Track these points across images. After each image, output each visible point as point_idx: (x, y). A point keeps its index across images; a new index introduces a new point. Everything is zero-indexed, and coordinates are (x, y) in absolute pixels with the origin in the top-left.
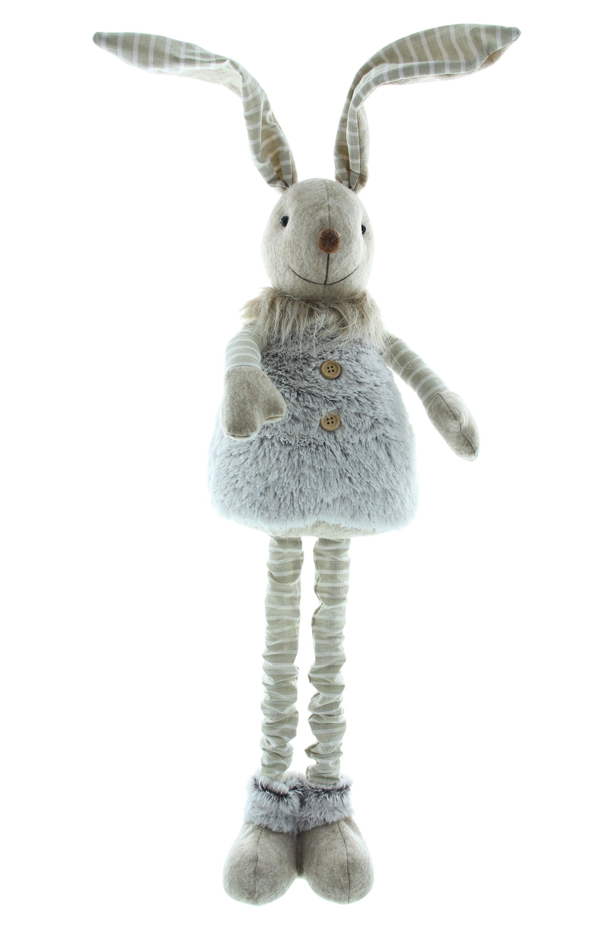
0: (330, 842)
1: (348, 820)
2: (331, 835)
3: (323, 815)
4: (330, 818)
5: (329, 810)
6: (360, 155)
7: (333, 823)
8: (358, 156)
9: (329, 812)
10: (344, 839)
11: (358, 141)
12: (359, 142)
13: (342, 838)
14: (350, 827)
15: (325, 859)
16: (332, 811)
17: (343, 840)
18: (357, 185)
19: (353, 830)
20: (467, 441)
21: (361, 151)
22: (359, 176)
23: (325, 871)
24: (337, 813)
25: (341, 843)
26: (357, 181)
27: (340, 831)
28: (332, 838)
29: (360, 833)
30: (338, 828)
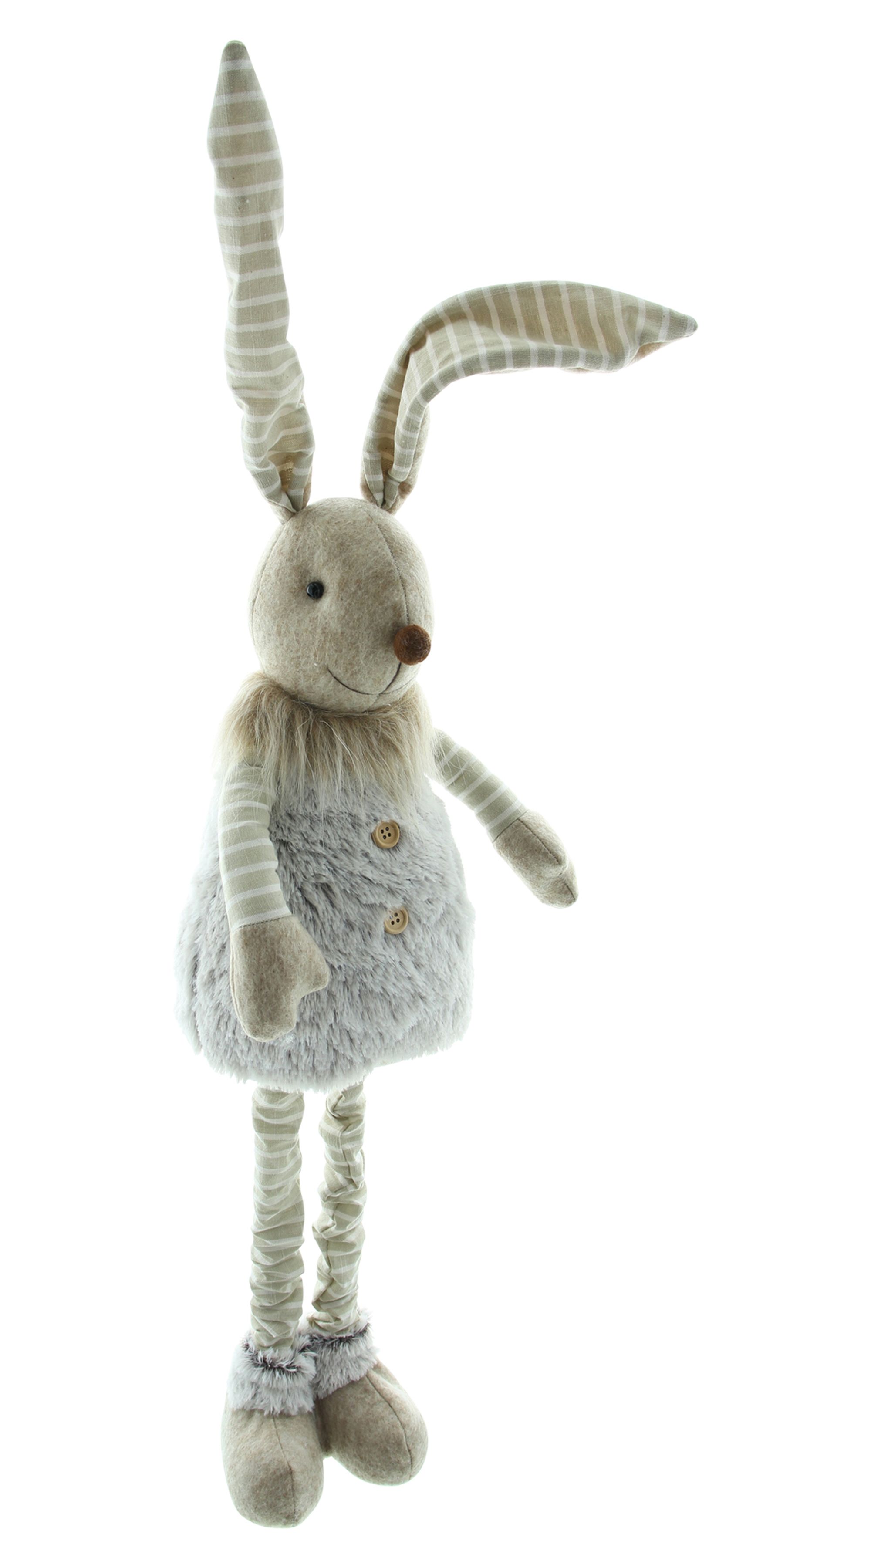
0: (369, 1409)
1: (377, 1368)
2: (366, 1397)
3: (344, 1374)
4: (355, 1375)
5: (351, 1364)
6: (414, 461)
7: (361, 1379)
8: (409, 464)
9: (352, 1366)
10: (387, 1402)
11: (416, 444)
12: (417, 446)
13: (383, 1400)
14: (382, 1376)
15: (370, 1436)
16: (355, 1363)
17: (386, 1404)
18: (396, 501)
19: (386, 1378)
20: (565, 887)
21: (416, 456)
22: (399, 484)
23: (375, 1453)
24: (362, 1363)
25: (385, 1408)
26: (397, 495)
27: (376, 1389)
28: (369, 1404)
29: (395, 1380)
30: (370, 1384)
